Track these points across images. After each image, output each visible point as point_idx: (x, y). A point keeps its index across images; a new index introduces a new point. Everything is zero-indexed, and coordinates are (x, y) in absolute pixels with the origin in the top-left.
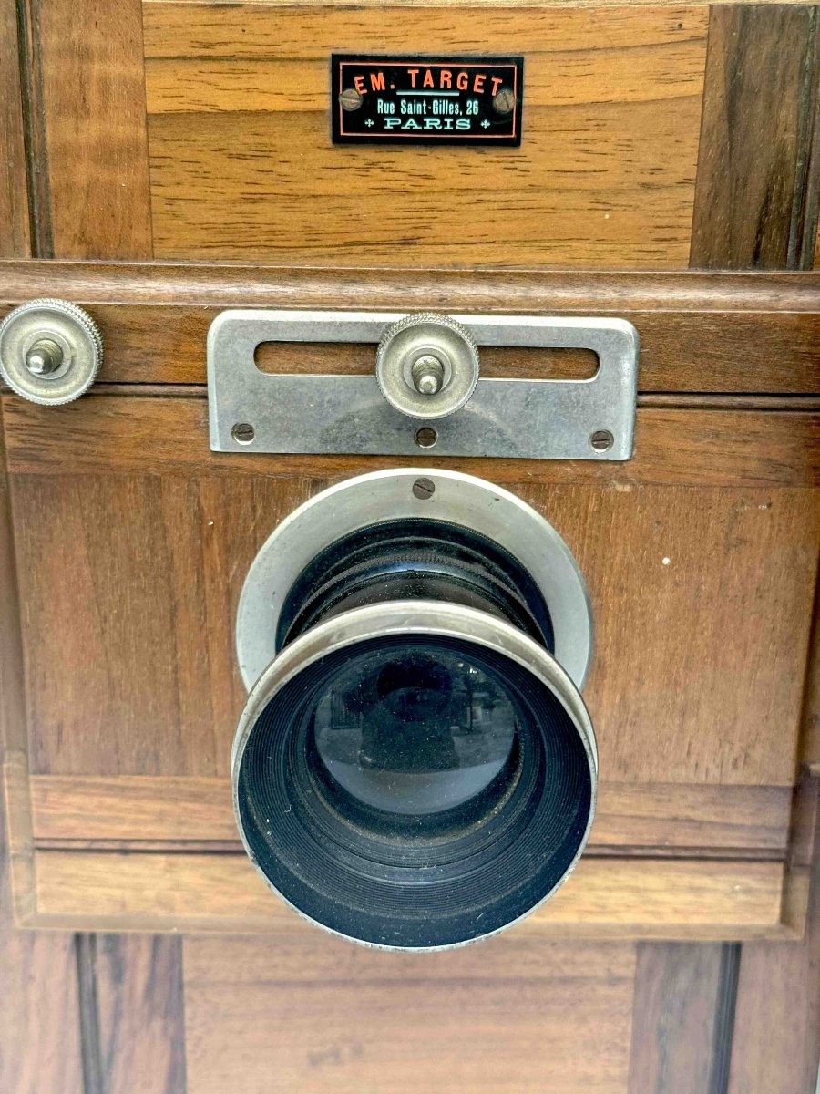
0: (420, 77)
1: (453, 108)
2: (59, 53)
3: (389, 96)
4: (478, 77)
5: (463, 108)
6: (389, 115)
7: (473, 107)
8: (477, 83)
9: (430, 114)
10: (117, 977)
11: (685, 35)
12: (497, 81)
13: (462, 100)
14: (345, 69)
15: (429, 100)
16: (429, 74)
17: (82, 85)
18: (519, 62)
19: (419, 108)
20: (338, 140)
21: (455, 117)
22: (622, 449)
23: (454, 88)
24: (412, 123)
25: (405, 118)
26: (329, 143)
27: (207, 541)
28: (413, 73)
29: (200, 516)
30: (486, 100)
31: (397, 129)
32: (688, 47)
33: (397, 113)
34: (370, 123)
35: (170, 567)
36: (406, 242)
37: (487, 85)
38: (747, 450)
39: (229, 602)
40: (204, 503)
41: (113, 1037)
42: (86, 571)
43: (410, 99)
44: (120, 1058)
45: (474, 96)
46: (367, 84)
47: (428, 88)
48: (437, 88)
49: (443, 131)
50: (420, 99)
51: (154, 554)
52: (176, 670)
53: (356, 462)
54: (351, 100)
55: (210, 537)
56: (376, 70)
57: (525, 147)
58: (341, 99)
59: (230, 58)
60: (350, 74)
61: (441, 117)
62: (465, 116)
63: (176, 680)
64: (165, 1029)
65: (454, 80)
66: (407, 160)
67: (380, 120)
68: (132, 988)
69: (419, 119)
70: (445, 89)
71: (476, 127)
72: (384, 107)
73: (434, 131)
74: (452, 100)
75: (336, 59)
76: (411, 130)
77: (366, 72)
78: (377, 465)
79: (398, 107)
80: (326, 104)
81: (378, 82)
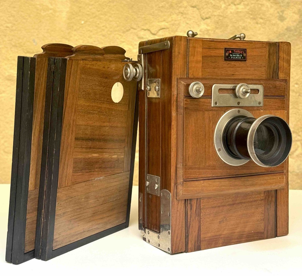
0: (235, 51)
1: (239, 56)
2: (192, 47)
3: (232, 54)
4: (242, 51)
5: (240, 56)
6: (231, 56)
7: (241, 55)
8: (242, 52)
9: (236, 56)
10: (191, 209)
11: (264, 47)
12: (244, 52)
13: (240, 55)
14: (226, 50)
15: (236, 54)
16: (236, 51)
17: (194, 52)
18: (246, 49)
19: (235, 56)
20: (225, 60)
21: (239, 57)
22: (261, 105)
23: (239, 53)
24: (234, 57)
25: (233, 57)
26: (224, 60)
27: (210, 122)
28: (234, 51)
29: (209, 117)
30: (243, 55)
31: (232, 58)
32: (264, 48)
33: (232, 56)
34: (229, 57)
35: (205, 127)
36: (233, 75)
37: (243, 52)
38: (276, 104)
39: (213, 133)
40: (210, 116)
41: (190, 222)
42: (194, 128)
43: (234, 54)
44: (191, 226)
45: (241, 54)
46: (229, 52)
47: (236, 53)
48: (237, 53)
49: (238, 59)
50: (235, 54)
51: (203, 125)
52: (205, 145)
53: (230, 108)
54: (227, 54)
55: (211, 121)
56: (230, 50)
57: (247, 61)
58: (226, 54)
59: (212, 48)
60: (227, 50)
61: (238, 57)
62: (240, 57)
63: (205, 147)
64: (198, 219)
65: (239, 52)
66: (233, 63)
67: (230, 57)
68: (193, 211)
69: (235, 57)
70: (238, 53)
71: (241, 58)
72: (231, 55)
73: (237, 59)
74: (239, 54)
75: (225, 49)
76: (234, 59)
77: (229, 50)
78: (232, 108)
79: (233, 55)
80: (224, 55)
81: (230, 52)
